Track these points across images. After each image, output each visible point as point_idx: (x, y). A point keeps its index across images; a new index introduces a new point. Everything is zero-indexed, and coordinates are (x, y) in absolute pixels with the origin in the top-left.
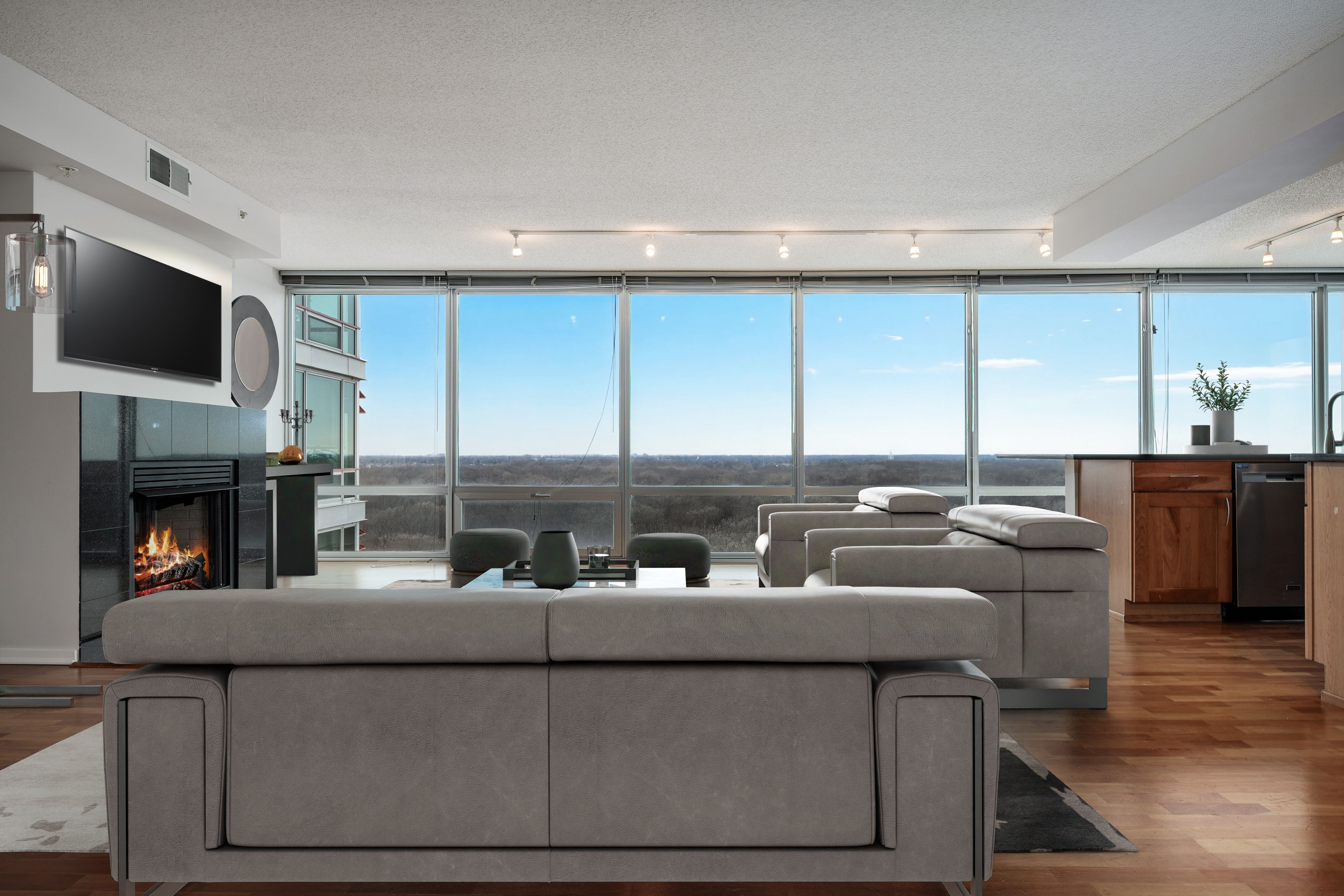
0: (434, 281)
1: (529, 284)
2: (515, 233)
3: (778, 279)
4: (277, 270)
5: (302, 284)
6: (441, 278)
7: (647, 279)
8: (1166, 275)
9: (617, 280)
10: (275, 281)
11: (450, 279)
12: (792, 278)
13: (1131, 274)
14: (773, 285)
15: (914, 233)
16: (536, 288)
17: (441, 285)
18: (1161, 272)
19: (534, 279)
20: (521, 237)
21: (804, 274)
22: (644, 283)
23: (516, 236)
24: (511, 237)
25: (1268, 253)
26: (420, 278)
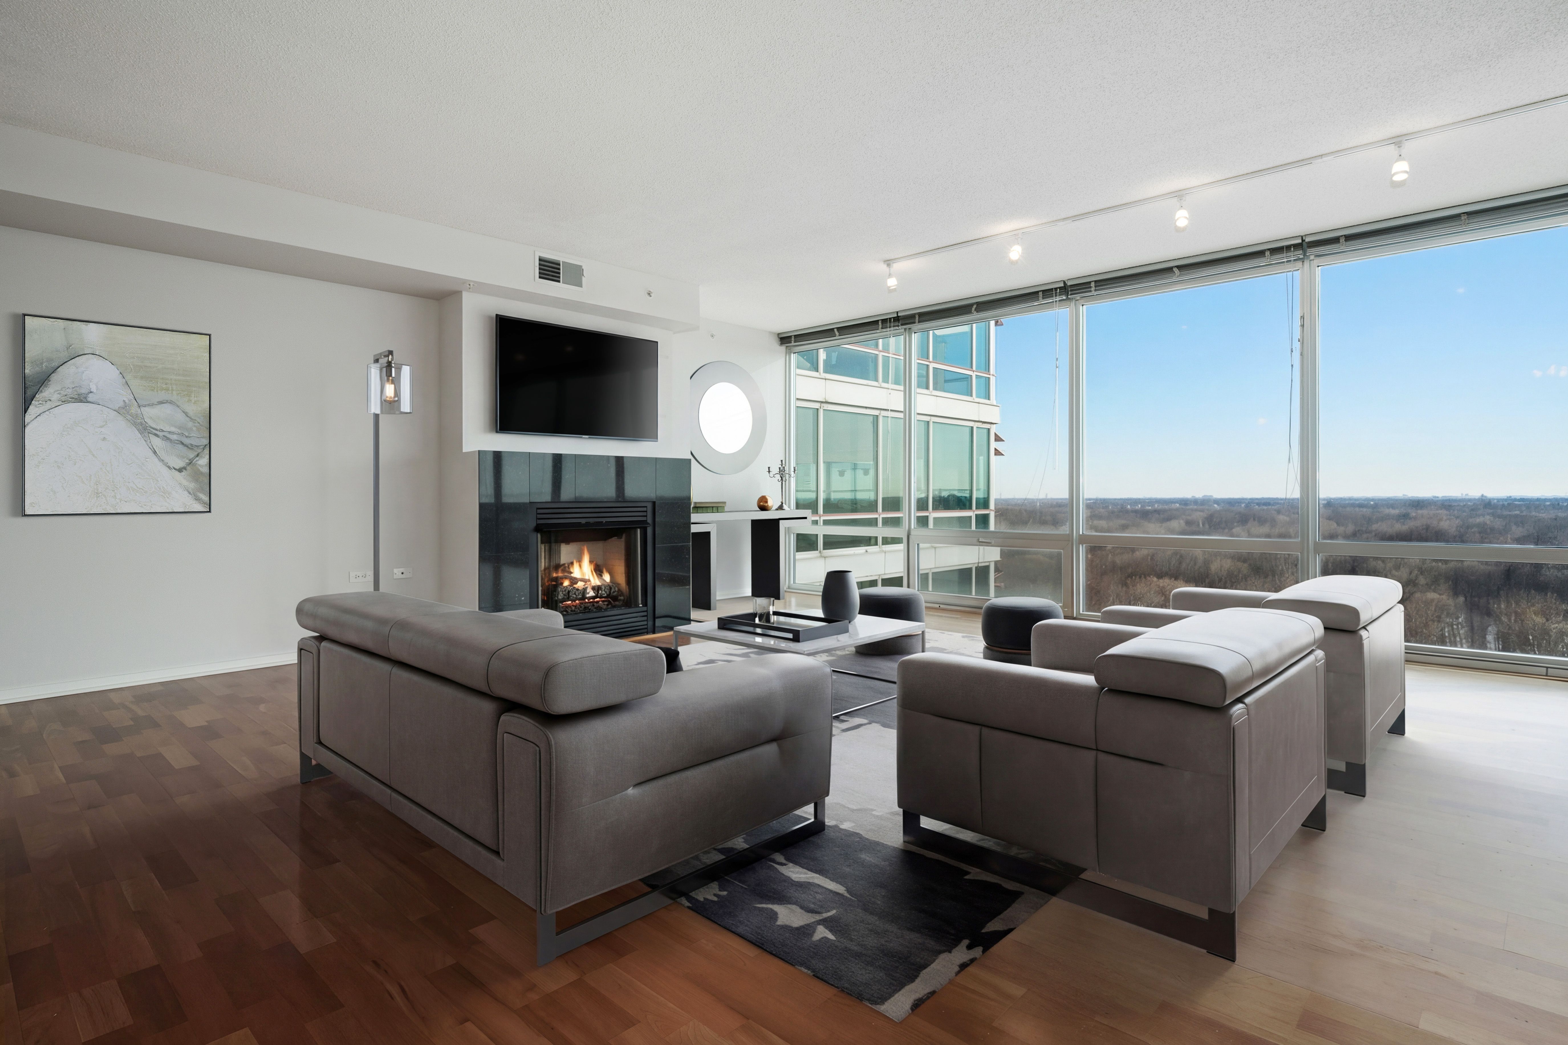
0: (888, 323)
1: (970, 312)
2: (888, 262)
3: (1268, 253)
4: (775, 333)
5: (793, 344)
6: (894, 320)
7: (1093, 284)
9: (1059, 292)
10: (775, 343)
11: (901, 319)
12: (1288, 247)
14: (1261, 261)
16: (978, 315)
17: (894, 326)
19: (975, 306)
20: (895, 266)
21: (1308, 240)
22: (1090, 289)
23: (889, 265)
24: (884, 267)
26: (876, 323)
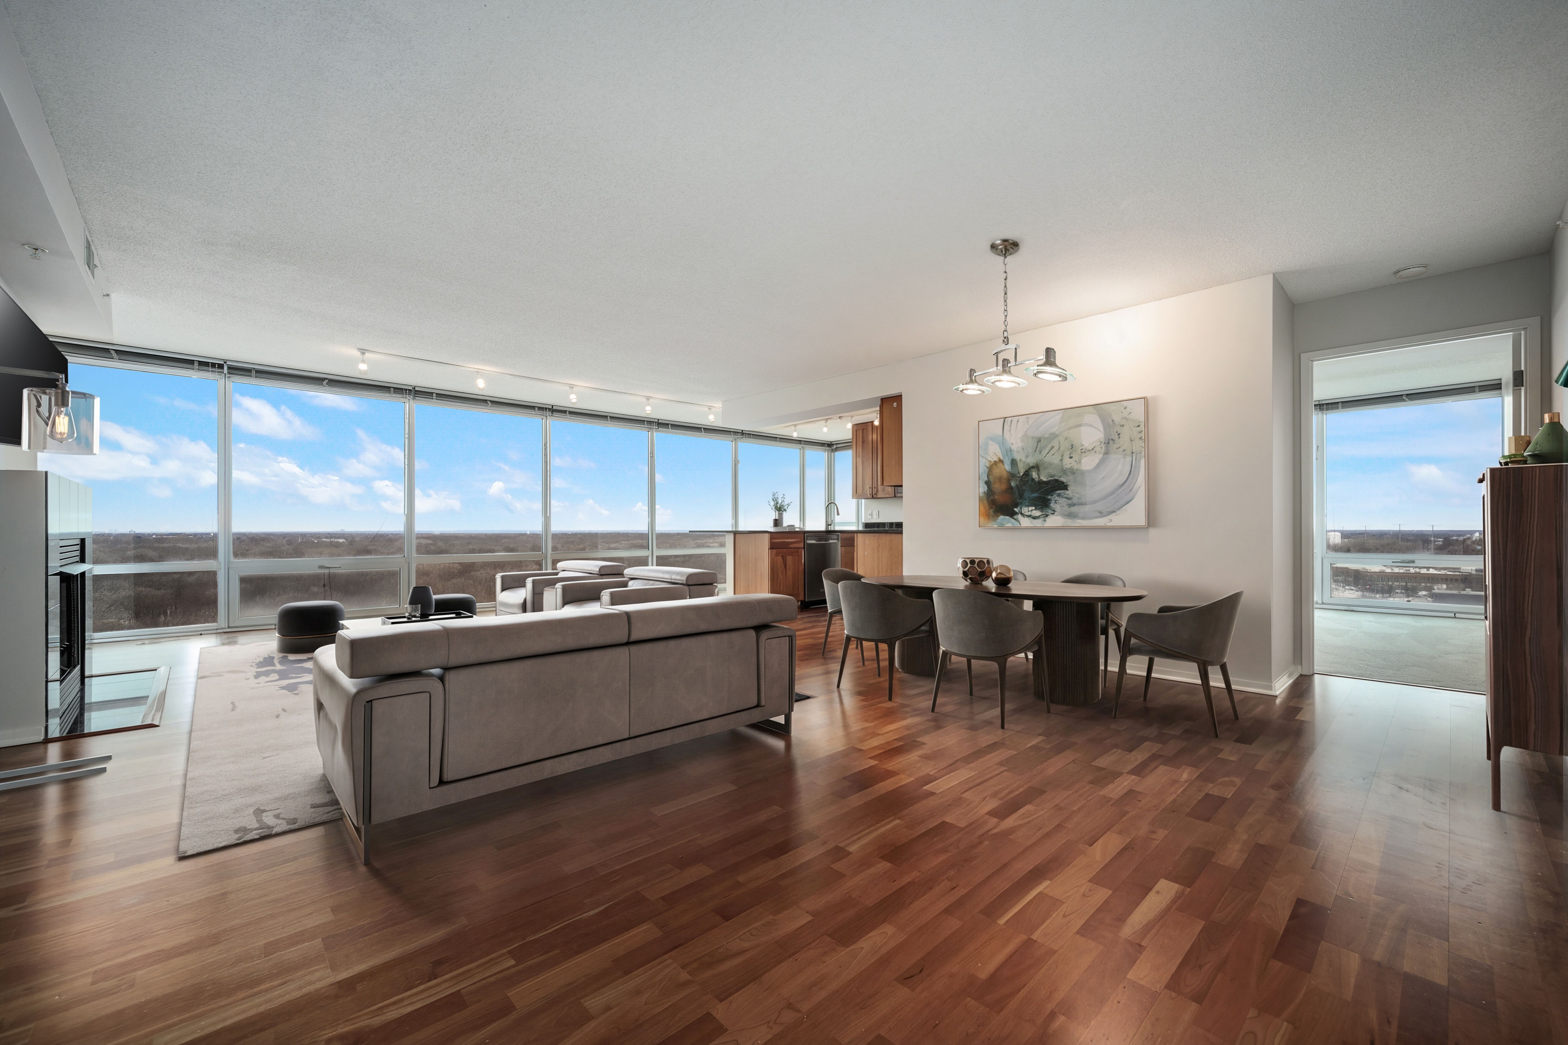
0: (209, 367)
1: (321, 384)
2: (363, 351)
3: (536, 409)
6: (218, 366)
7: (434, 395)
8: (746, 434)
9: (408, 393)
11: (230, 368)
12: (546, 409)
13: (731, 431)
14: (532, 412)
15: (648, 398)
16: (327, 388)
17: (212, 371)
18: (744, 432)
19: (327, 381)
20: (367, 355)
22: (432, 397)
23: (363, 353)
24: (358, 354)
25: (795, 431)
26: (191, 362)
